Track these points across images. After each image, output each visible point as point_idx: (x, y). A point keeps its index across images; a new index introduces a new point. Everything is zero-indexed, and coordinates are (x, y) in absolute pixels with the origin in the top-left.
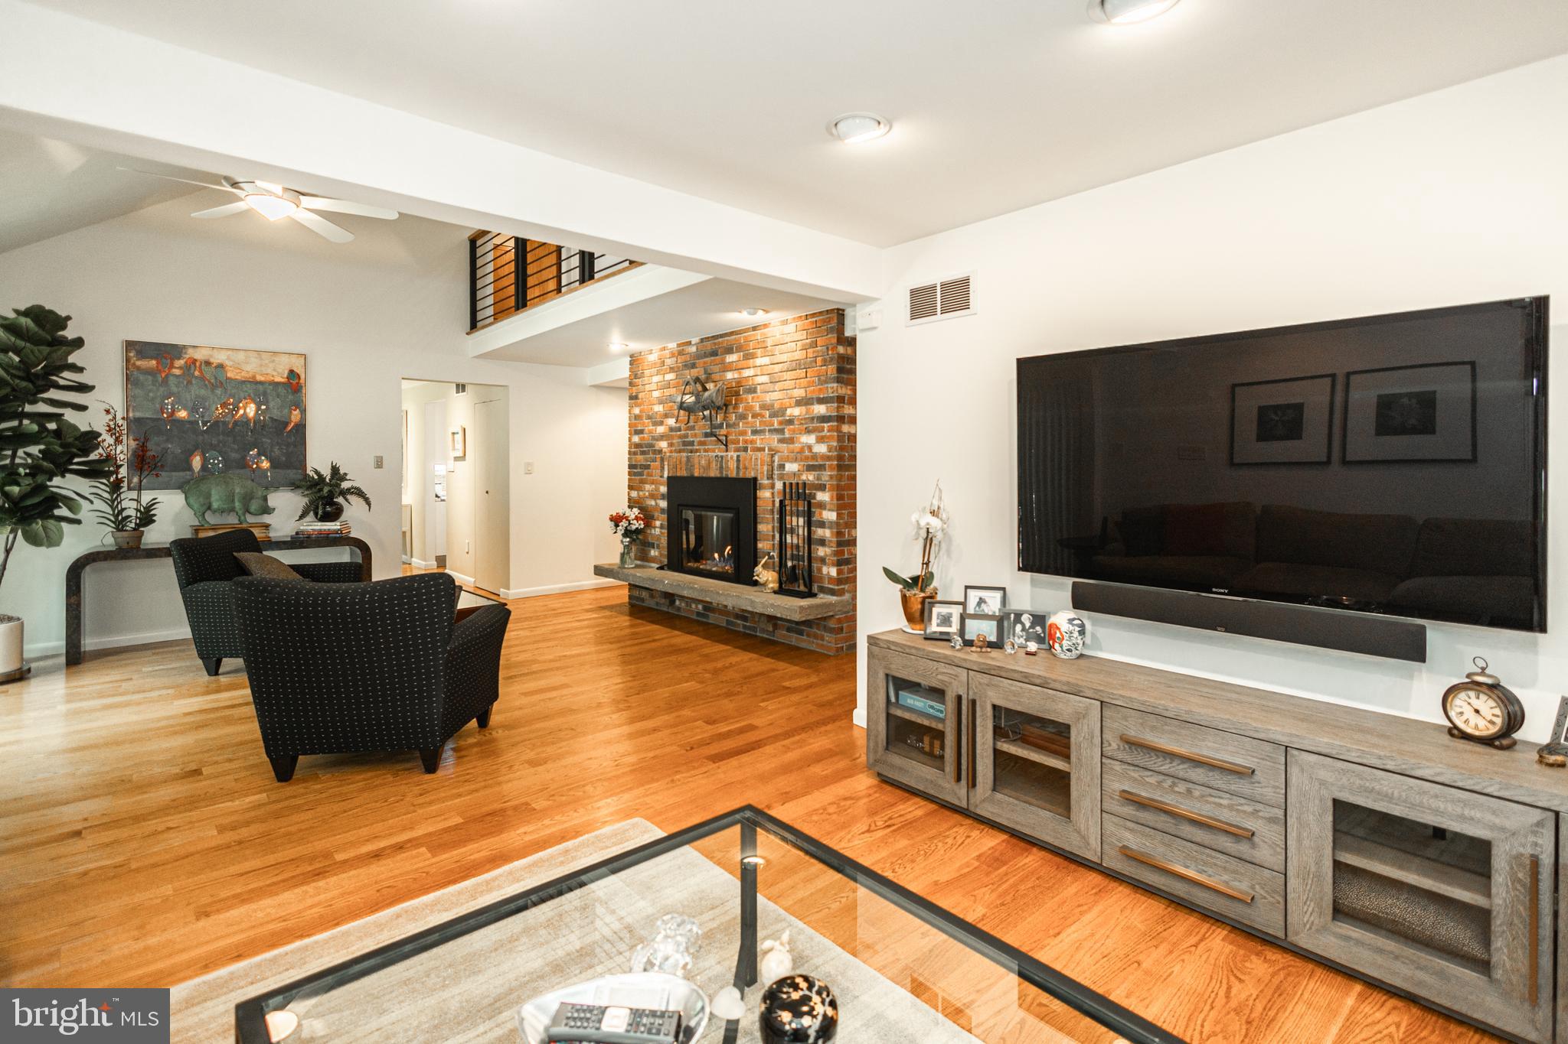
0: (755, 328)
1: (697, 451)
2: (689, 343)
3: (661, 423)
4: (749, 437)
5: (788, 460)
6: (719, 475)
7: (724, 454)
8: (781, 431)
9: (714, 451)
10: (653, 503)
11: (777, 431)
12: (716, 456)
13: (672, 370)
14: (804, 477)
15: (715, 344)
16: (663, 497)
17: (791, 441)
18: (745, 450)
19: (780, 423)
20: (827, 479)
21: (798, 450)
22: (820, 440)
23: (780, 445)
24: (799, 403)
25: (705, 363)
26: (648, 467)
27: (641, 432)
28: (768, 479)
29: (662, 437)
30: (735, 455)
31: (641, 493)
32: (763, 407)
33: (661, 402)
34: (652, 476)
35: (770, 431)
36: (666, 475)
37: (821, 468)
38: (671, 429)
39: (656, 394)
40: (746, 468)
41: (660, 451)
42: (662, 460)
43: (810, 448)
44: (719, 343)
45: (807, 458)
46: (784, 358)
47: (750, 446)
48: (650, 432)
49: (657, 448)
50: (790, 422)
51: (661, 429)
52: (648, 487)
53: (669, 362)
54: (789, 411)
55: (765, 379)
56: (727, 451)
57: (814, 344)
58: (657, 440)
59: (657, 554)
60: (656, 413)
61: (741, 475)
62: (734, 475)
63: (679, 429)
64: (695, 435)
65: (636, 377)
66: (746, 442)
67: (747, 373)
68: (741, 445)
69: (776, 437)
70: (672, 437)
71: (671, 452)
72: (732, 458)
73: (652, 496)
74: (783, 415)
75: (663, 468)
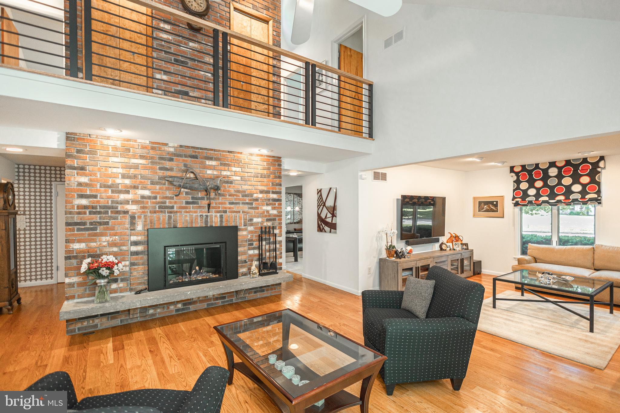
0: (229, 152)
1: (177, 212)
2: (166, 145)
3: (128, 192)
4: (228, 206)
5: (255, 217)
6: (204, 226)
7: (209, 214)
8: (252, 204)
9: (196, 212)
10: (115, 249)
11: (247, 203)
12: (200, 216)
13: (142, 157)
14: (265, 224)
15: (196, 152)
16: (136, 243)
17: (257, 208)
18: (225, 212)
19: (250, 200)
20: (278, 224)
21: (261, 212)
22: (273, 208)
23: (250, 210)
24: (261, 192)
25: (184, 160)
26: (107, 223)
27: (96, 197)
28: (244, 226)
29: (127, 202)
30: (218, 215)
31: (93, 244)
32: (238, 191)
33: (124, 176)
34: (114, 230)
35: (243, 203)
36: (139, 227)
37: (274, 220)
38: (143, 197)
39: (120, 170)
40: (227, 221)
41: (126, 212)
42: (133, 218)
43: (268, 212)
44: (199, 152)
45: (266, 216)
46: (252, 171)
47: (228, 210)
48: (109, 197)
49: (119, 209)
50: (257, 200)
51: (122, 197)
52: (104, 238)
53: (140, 151)
54: (255, 195)
55: (239, 178)
56: (209, 212)
57: (269, 169)
58: (121, 204)
59: (121, 285)
60: (119, 184)
61: (224, 224)
62: (218, 225)
63: (155, 198)
64: (176, 203)
65: (78, 151)
66: (225, 208)
67: (224, 173)
68: (221, 209)
69: (247, 206)
70: (143, 202)
71: (144, 212)
72: (216, 216)
73: (112, 244)
74: (252, 196)
75: (133, 223)
